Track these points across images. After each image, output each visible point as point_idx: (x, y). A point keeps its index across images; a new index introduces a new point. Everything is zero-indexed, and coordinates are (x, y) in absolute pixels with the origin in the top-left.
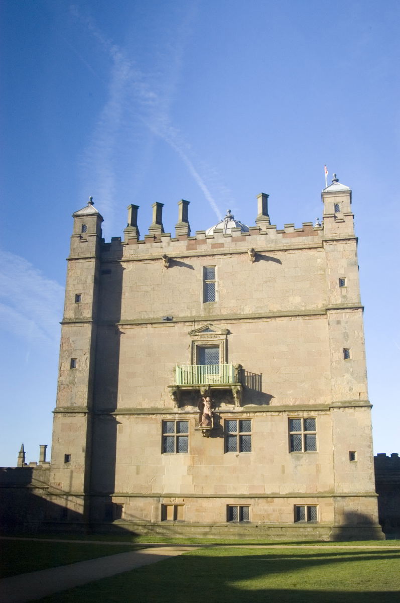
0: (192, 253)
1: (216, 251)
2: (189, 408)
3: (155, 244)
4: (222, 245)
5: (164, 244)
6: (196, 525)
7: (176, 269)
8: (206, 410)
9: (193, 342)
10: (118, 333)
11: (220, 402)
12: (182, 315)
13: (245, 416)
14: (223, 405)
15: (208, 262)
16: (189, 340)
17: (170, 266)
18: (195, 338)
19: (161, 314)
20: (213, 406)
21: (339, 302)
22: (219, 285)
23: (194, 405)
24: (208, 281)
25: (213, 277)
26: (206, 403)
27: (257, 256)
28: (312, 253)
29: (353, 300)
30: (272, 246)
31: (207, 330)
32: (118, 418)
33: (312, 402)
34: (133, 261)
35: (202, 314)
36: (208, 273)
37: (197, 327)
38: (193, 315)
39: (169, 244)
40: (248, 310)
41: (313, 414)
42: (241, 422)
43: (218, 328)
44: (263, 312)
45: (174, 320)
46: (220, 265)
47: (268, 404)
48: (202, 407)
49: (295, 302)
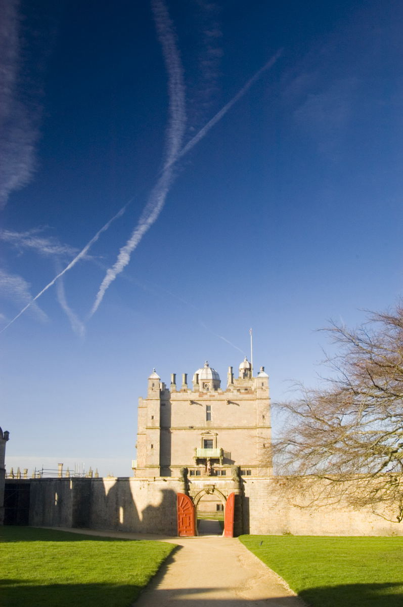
0: (201, 398)
1: (211, 398)
2: (201, 465)
3: (184, 393)
4: (214, 396)
5: (189, 393)
6: (204, 512)
7: (195, 405)
8: (209, 467)
9: (202, 438)
10: (170, 433)
11: (214, 463)
12: (197, 426)
13: (224, 469)
14: (215, 464)
15: (208, 403)
16: (201, 437)
17: (192, 404)
18: (203, 436)
19: (189, 425)
20: (211, 465)
21: (262, 425)
22: (213, 414)
23: (203, 464)
24: (208, 412)
25: (210, 410)
26: (208, 463)
27: (229, 402)
28: (251, 402)
29: (267, 424)
30: (235, 398)
31: (208, 433)
32: (172, 469)
33: (250, 464)
34: (175, 400)
35: (206, 426)
36: (208, 408)
37: (203, 431)
38: (202, 426)
39: (191, 394)
40: (225, 425)
41: (250, 469)
42: (222, 471)
43: (213, 432)
44: (231, 426)
45: (194, 428)
46: (213, 405)
47: (233, 464)
48: (206, 465)
49: (244, 423)
